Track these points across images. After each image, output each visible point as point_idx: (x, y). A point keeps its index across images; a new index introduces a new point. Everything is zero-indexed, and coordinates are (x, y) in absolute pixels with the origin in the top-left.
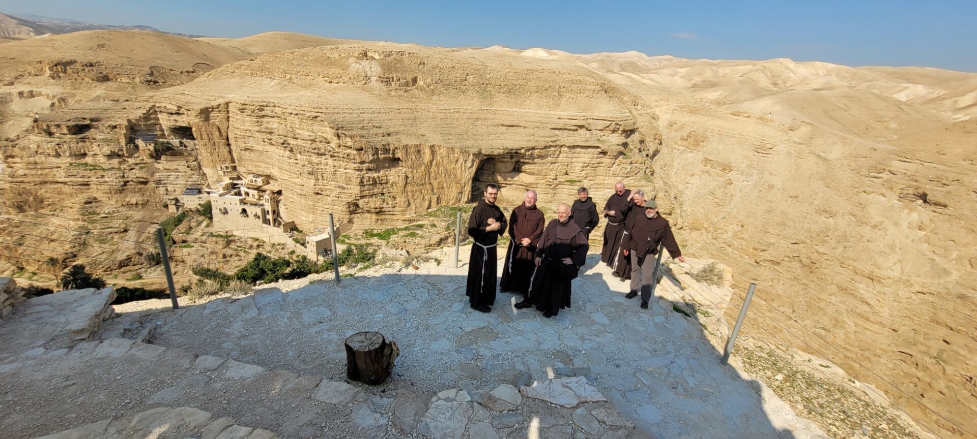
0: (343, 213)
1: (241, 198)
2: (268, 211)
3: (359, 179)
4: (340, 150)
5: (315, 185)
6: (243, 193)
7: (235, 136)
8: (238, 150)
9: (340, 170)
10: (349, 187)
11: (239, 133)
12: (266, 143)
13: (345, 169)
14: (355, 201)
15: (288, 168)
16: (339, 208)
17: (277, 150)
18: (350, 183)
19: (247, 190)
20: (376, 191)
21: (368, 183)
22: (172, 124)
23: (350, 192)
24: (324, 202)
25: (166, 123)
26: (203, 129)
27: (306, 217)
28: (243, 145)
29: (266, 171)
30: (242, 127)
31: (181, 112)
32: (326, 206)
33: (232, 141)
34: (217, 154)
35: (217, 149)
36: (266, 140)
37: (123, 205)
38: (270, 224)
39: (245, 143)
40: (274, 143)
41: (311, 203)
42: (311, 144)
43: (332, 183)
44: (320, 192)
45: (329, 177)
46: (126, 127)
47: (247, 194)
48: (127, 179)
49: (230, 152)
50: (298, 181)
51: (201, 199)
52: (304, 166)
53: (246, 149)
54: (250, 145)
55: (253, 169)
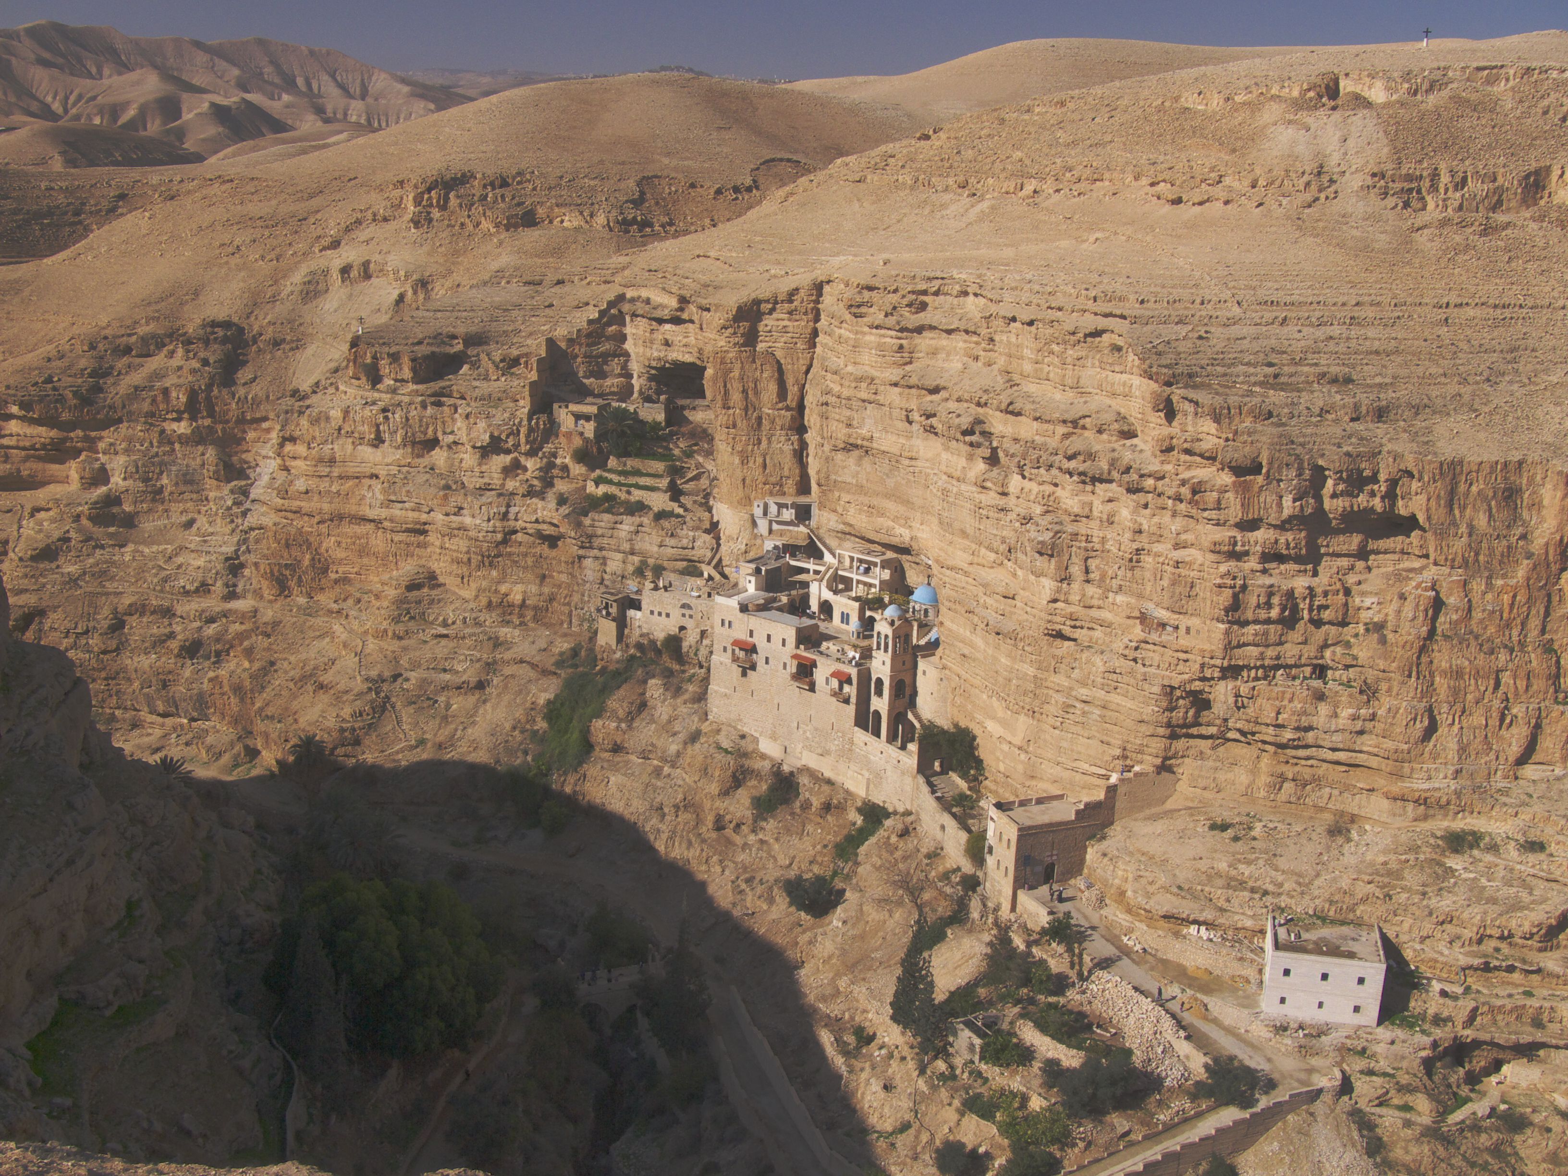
0: (1143, 728)
1: (806, 622)
2: (879, 682)
3: (1228, 593)
4: (1169, 468)
5: (1055, 601)
6: (814, 606)
7: (824, 399)
8: (827, 448)
9: (1157, 548)
10: (1184, 622)
11: (836, 388)
12: (915, 427)
13: (1177, 546)
14: (1197, 685)
15: (969, 523)
16: (1130, 704)
17: (945, 456)
18: (1190, 606)
19: (827, 595)
20: (1290, 652)
21: (1263, 615)
22: (656, 354)
23: (1184, 642)
24: (1076, 674)
25: (641, 350)
26: (736, 373)
27: (1004, 723)
28: (841, 433)
29: (899, 530)
30: (850, 368)
31: (685, 316)
32: (1083, 693)
33: (811, 418)
34: (760, 460)
35: (764, 443)
36: (915, 416)
37: (489, 605)
38: (877, 734)
39: (849, 426)
40: (939, 427)
41: (1031, 671)
42: (1066, 436)
43: (1120, 599)
44: (1067, 630)
45: (1110, 573)
46: (540, 361)
47: (826, 608)
48: (512, 523)
49: (800, 454)
50: (999, 577)
51: (687, 612)
52: (1027, 520)
53: (849, 447)
54: (864, 432)
55: (861, 522)
